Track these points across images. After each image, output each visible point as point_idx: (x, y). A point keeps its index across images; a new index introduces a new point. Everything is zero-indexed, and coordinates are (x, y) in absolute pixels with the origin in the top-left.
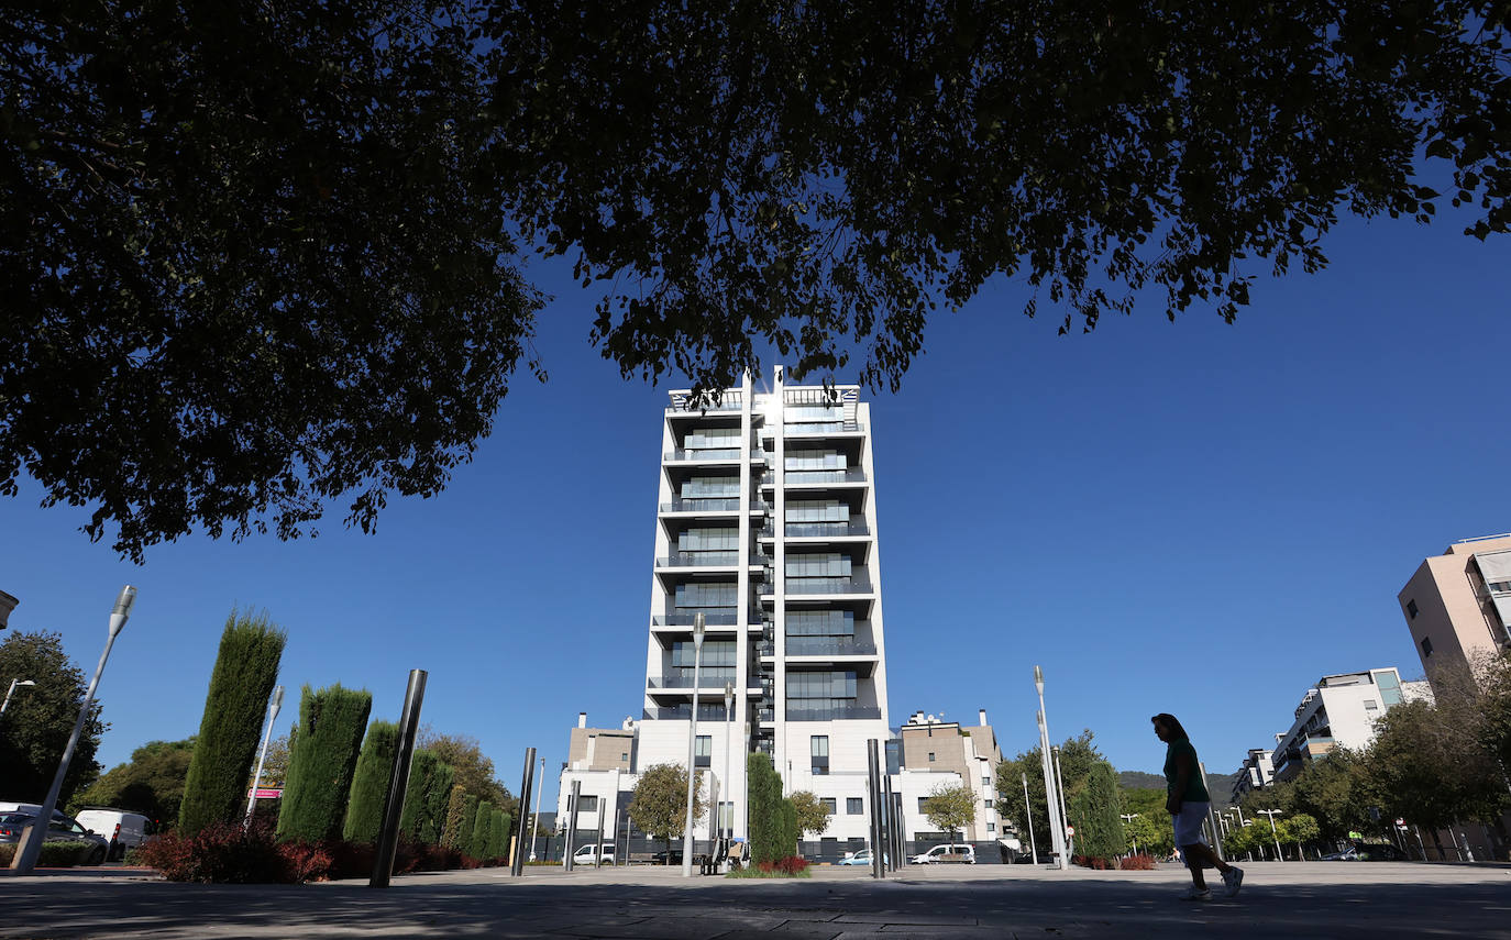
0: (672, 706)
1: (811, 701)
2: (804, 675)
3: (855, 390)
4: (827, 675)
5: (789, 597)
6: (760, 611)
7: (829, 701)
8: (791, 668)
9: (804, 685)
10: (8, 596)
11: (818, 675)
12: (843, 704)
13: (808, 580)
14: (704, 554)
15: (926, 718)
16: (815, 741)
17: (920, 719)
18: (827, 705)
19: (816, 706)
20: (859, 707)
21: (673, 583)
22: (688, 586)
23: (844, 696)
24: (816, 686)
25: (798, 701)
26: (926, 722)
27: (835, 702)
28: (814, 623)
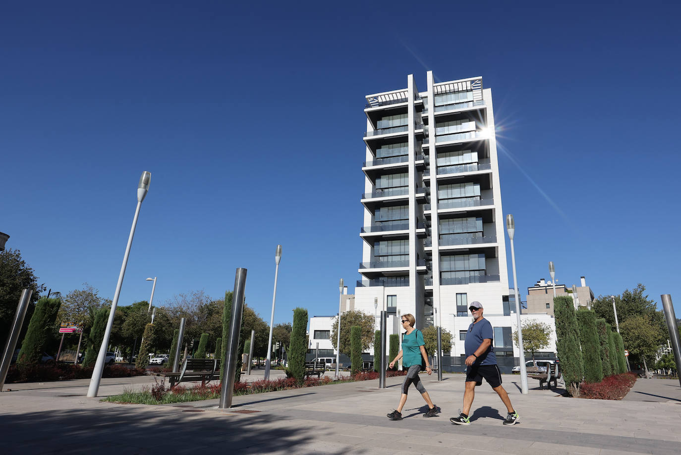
0: (376, 278)
1: (457, 273)
2: (452, 257)
3: (479, 80)
4: (466, 256)
5: (440, 211)
6: (423, 221)
7: (469, 272)
8: (442, 254)
9: (452, 263)
10: (5, 235)
11: (461, 257)
12: (477, 273)
13: (453, 200)
14: (391, 190)
15: (546, 283)
16: (459, 296)
17: (542, 283)
18: (467, 274)
19: (460, 275)
20: (488, 275)
21: (374, 207)
22: (382, 209)
23: (478, 269)
24: (459, 263)
25: (450, 273)
26: (546, 285)
27: (472, 273)
28: (457, 226)
